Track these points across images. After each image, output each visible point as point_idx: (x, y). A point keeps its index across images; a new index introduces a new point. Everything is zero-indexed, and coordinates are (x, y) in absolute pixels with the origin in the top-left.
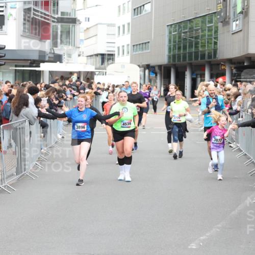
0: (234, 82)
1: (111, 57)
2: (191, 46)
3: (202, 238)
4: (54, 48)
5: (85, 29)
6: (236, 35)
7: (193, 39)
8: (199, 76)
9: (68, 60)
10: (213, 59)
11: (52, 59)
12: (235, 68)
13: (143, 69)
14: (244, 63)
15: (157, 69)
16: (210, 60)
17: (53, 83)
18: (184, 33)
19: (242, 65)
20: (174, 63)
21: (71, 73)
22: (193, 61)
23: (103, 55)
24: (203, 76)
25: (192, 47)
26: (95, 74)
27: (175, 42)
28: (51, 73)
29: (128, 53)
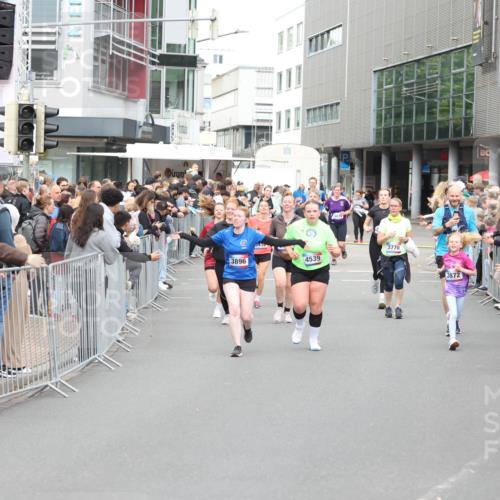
1: (265, 133)
2: (420, 112)
3: (440, 487)
4: (154, 115)
5: (214, 76)
7: (425, 99)
8: (436, 170)
9: (181, 138)
10: (463, 137)
11: (150, 137)
13: (326, 155)
15: (353, 156)
16: (458, 138)
17: (150, 182)
18: (407, 86)
20: (388, 145)
21: (187, 164)
22: (425, 141)
23: (248, 128)
24: (443, 170)
25: (423, 114)
26: (233, 166)
27: (388, 103)
28: (147, 163)
29: (298, 124)
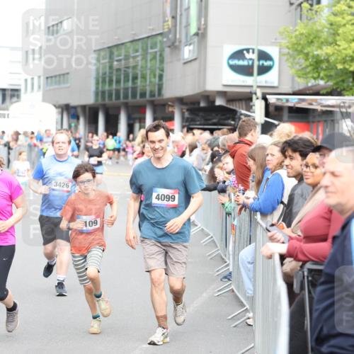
0: (185, 129)
1: (16, 93)
2: (127, 80)
6: (189, 65)
7: (130, 70)
8: (137, 121)
10: (157, 97)
12: (188, 110)
13: (60, 110)
14: (199, 103)
15: (80, 111)
16: (153, 99)
18: (117, 61)
19: (196, 106)
20: (103, 102)
22: (130, 99)
23: (3, 90)
27: (104, 73)
29: (39, 87)
